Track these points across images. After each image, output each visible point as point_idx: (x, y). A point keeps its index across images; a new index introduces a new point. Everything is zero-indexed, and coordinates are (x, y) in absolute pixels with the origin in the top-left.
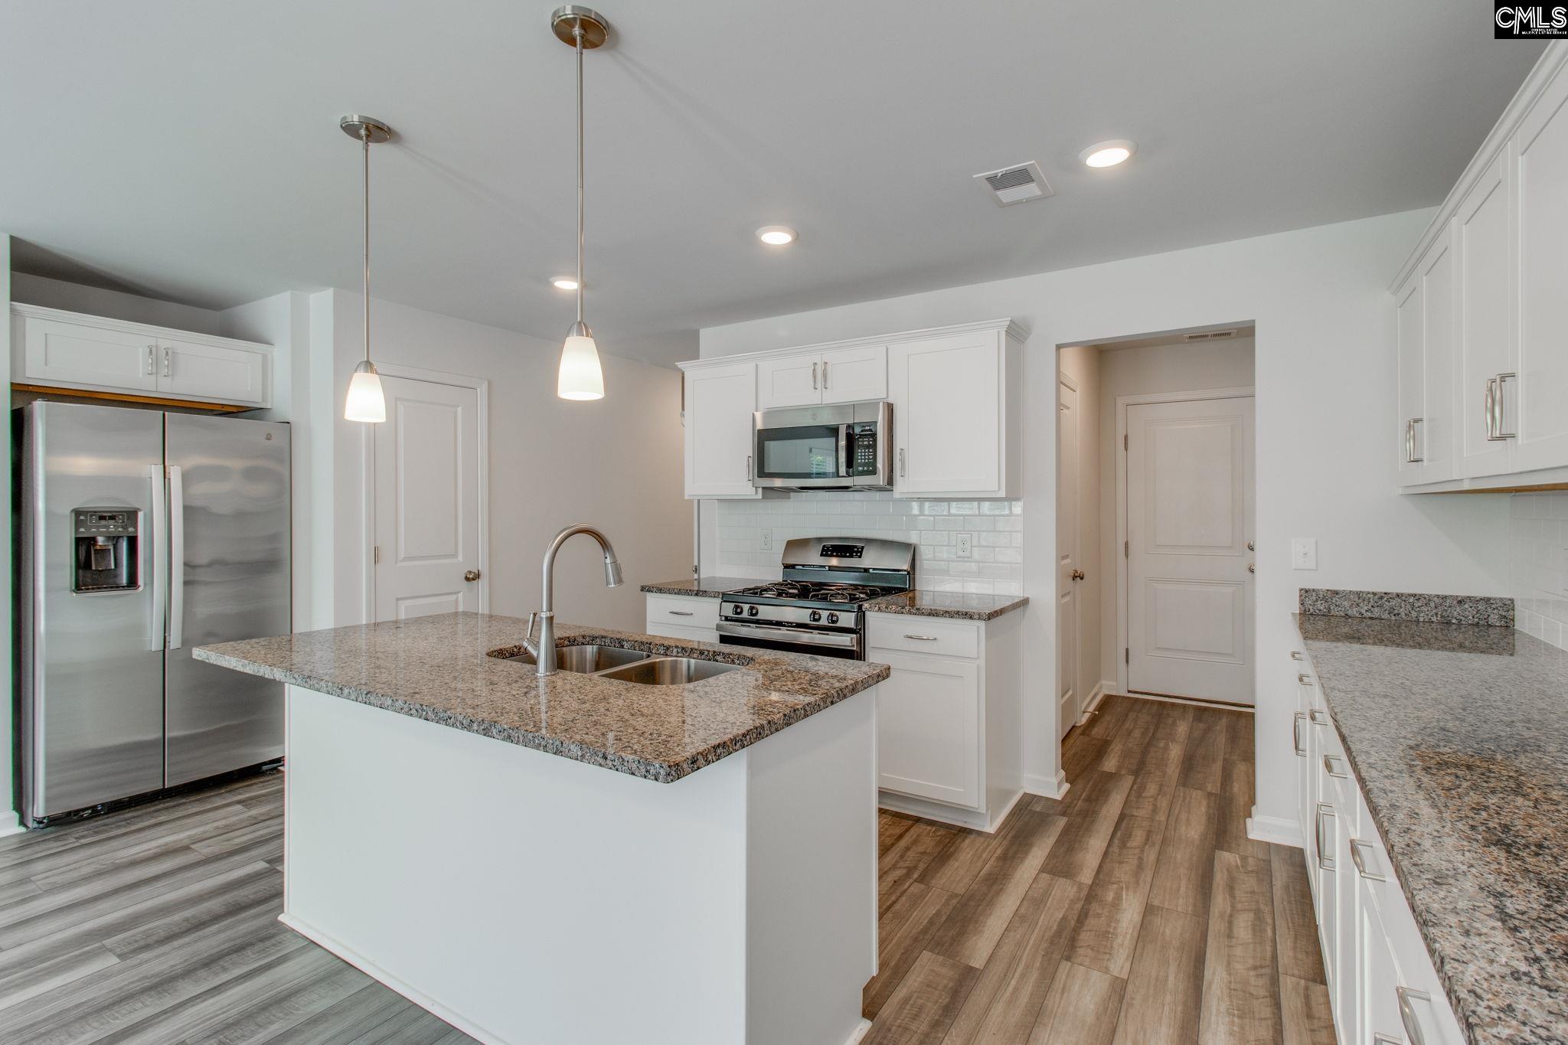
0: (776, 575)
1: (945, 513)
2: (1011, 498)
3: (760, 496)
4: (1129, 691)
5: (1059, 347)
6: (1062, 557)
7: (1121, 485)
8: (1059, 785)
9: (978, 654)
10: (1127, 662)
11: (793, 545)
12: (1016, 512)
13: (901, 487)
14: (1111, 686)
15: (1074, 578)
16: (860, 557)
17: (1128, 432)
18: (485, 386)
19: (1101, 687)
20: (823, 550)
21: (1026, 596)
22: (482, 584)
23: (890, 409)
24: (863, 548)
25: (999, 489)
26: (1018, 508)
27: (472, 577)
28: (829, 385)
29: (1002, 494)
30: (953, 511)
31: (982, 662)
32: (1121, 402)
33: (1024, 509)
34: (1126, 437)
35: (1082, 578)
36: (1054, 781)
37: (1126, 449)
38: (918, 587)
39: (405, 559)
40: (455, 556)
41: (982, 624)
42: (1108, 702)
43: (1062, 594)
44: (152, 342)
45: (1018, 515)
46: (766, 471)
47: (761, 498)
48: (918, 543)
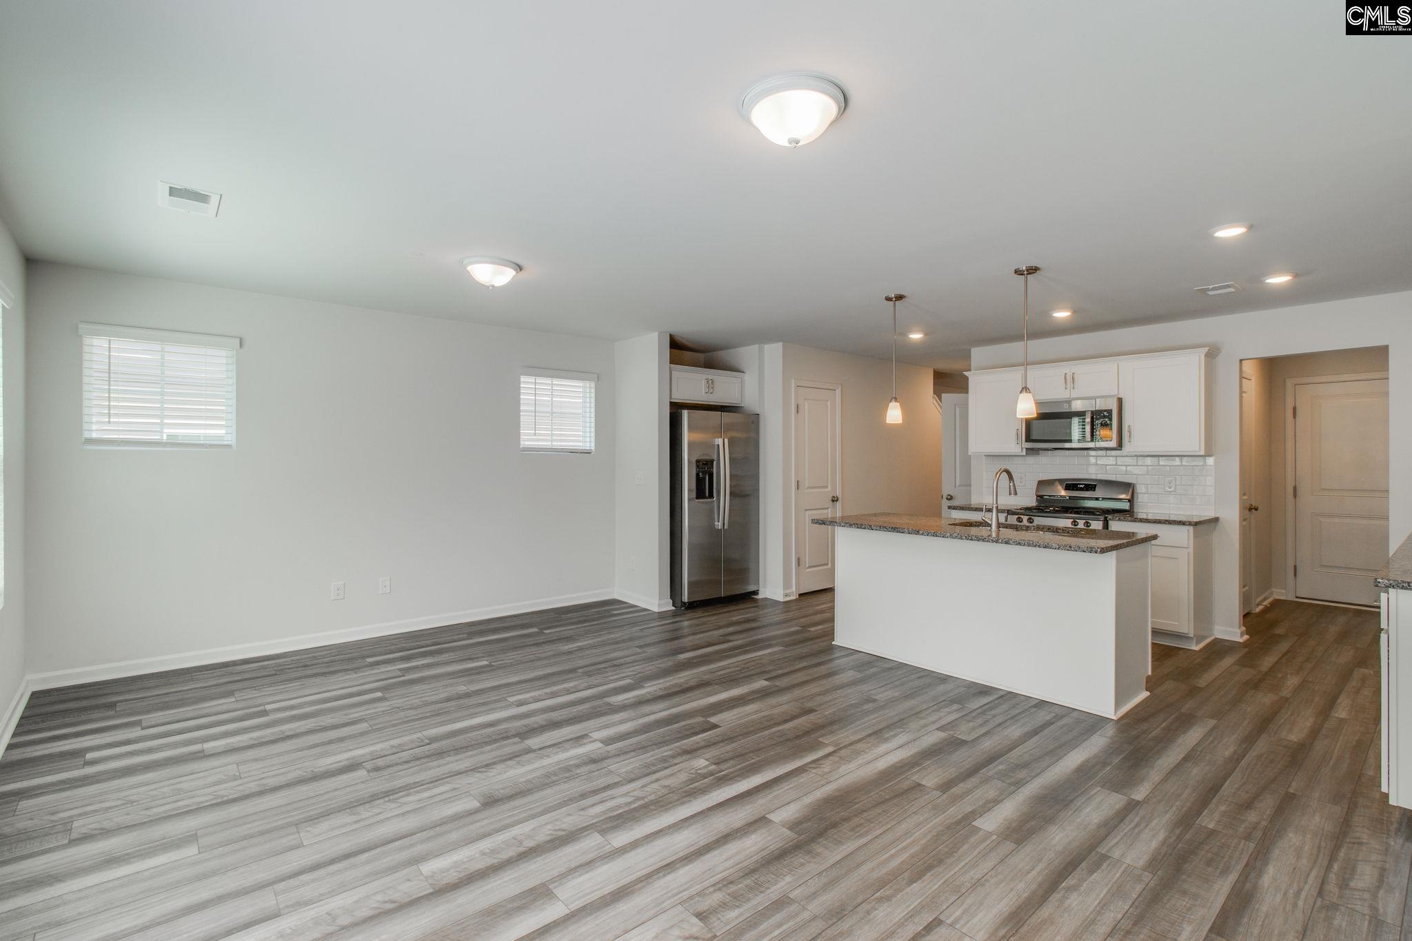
0: (1032, 502)
1: (1155, 464)
2: (1208, 454)
3: (1024, 453)
4: (1297, 597)
5: (1241, 361)
6: (1243, 494)
7: (1290, 445)
8: (1242, 635)
9: (1188, 544)
10: (1295, 575)
11: (1041, 483)
12: (1209, 464)
13: (1128, 448)
14: (1279, 594)
15: (1250, 509)
16: (1094, 490)
17: (1297, 405)
18: (840, 388)
19: (1272, 593)
20: (1066, 486)
21: (1217, 516)
22: (838, 504)
23: (1120, 401)
24: (1096, 485)
25: (1200, 449)
26: (1210, 461)
27: (835, 500)
28: (1076, 387)
29: (1203, 454)
30: (1161, 463)
31: (1191, 550)
32: (1290, 383)
33: (1215, 461)
34: (1295, 409)
35: (1256, 510)
36: (1238, 631)
37: (1294, 417)
38: (1135, 511)
39: (809, 488)
40: (826, 487)
41: (1191, 529)
42: (1277, 603)
43: (1243, 519)
44: (707, 377)
45: (1210, 466)
46: (1031, 438)
47: (1025, 454)
48: (1134, 482)
